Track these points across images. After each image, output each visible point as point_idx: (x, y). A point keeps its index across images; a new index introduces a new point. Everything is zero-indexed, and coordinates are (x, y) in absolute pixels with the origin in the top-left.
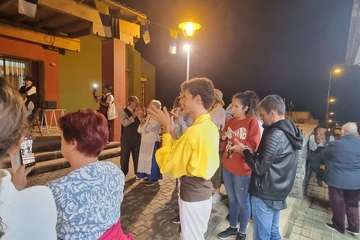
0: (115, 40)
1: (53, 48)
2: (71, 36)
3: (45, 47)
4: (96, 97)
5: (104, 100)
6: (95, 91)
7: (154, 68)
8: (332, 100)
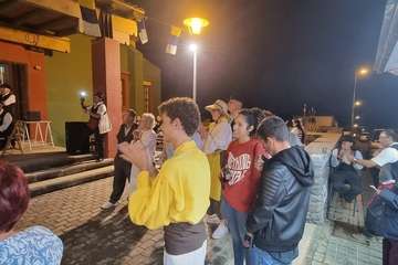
0: (107, 39)
1: (37, 49)
2: (58, 34)
3: (28, 47)
4: (85, 108)
5: (94, 110)
6: (83, 100)
7: (158, 71)
8: (358, 103)
